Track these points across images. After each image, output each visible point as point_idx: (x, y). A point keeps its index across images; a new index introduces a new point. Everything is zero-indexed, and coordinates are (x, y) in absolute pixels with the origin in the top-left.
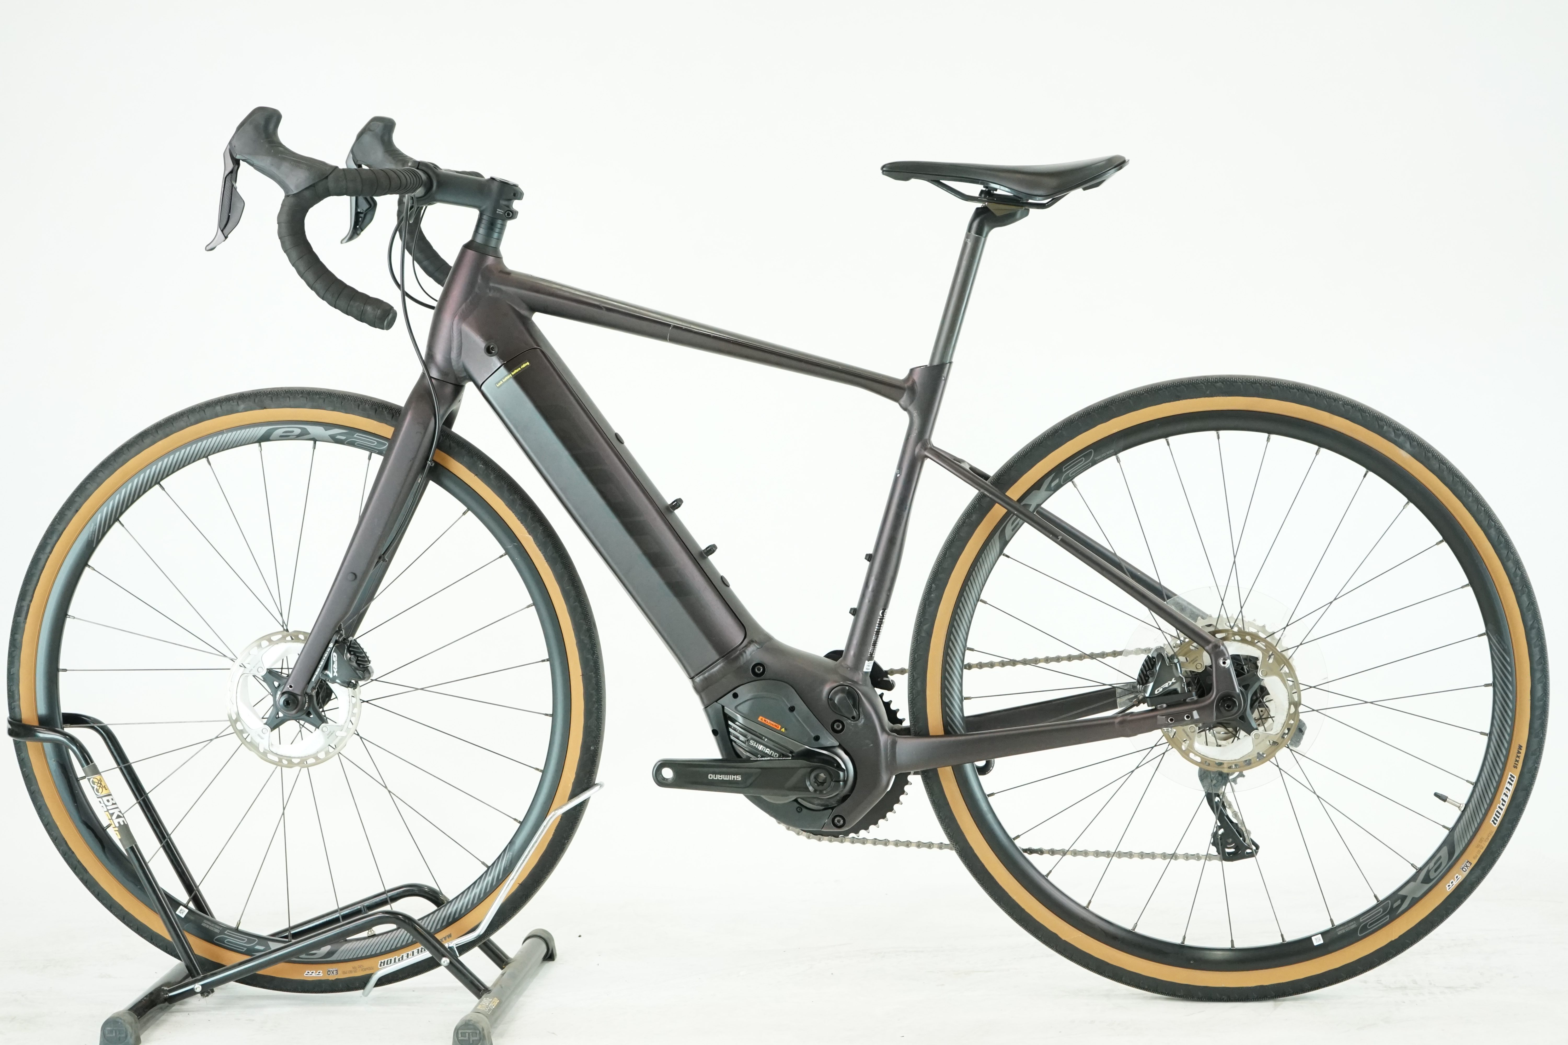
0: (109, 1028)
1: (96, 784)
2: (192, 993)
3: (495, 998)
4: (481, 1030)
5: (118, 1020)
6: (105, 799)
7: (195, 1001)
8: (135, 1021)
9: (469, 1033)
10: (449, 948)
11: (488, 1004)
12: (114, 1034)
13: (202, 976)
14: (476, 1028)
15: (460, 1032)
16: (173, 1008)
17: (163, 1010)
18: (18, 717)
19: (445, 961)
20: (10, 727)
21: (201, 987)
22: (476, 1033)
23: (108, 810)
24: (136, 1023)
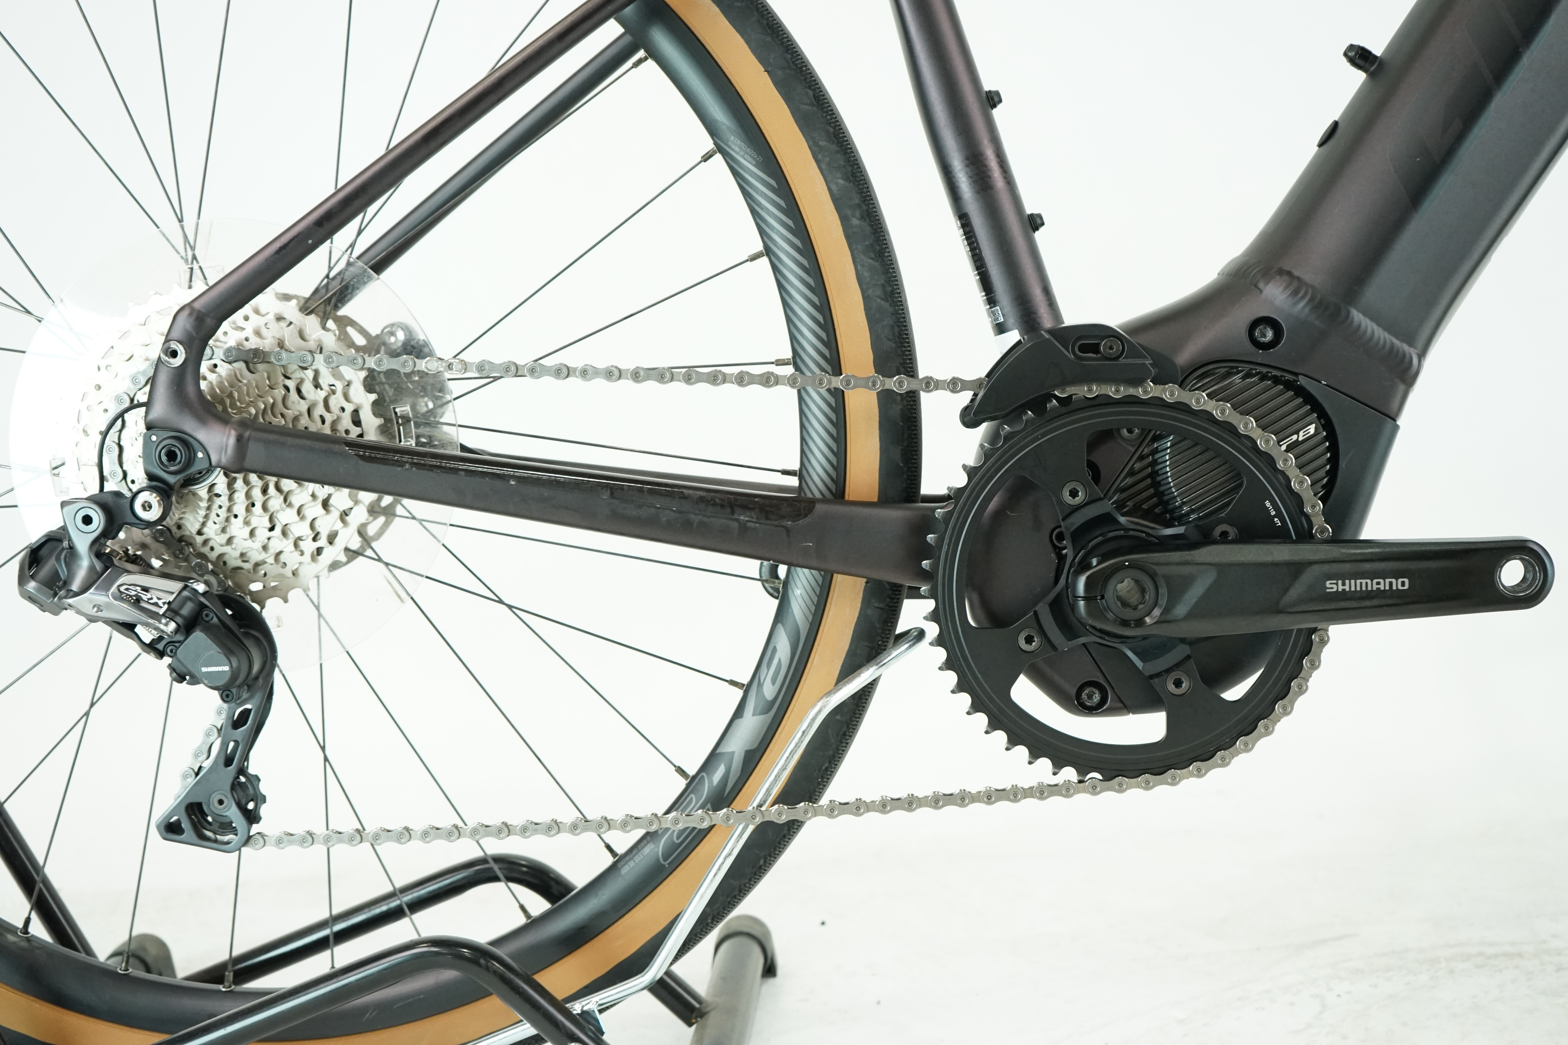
10: (581, 1014)
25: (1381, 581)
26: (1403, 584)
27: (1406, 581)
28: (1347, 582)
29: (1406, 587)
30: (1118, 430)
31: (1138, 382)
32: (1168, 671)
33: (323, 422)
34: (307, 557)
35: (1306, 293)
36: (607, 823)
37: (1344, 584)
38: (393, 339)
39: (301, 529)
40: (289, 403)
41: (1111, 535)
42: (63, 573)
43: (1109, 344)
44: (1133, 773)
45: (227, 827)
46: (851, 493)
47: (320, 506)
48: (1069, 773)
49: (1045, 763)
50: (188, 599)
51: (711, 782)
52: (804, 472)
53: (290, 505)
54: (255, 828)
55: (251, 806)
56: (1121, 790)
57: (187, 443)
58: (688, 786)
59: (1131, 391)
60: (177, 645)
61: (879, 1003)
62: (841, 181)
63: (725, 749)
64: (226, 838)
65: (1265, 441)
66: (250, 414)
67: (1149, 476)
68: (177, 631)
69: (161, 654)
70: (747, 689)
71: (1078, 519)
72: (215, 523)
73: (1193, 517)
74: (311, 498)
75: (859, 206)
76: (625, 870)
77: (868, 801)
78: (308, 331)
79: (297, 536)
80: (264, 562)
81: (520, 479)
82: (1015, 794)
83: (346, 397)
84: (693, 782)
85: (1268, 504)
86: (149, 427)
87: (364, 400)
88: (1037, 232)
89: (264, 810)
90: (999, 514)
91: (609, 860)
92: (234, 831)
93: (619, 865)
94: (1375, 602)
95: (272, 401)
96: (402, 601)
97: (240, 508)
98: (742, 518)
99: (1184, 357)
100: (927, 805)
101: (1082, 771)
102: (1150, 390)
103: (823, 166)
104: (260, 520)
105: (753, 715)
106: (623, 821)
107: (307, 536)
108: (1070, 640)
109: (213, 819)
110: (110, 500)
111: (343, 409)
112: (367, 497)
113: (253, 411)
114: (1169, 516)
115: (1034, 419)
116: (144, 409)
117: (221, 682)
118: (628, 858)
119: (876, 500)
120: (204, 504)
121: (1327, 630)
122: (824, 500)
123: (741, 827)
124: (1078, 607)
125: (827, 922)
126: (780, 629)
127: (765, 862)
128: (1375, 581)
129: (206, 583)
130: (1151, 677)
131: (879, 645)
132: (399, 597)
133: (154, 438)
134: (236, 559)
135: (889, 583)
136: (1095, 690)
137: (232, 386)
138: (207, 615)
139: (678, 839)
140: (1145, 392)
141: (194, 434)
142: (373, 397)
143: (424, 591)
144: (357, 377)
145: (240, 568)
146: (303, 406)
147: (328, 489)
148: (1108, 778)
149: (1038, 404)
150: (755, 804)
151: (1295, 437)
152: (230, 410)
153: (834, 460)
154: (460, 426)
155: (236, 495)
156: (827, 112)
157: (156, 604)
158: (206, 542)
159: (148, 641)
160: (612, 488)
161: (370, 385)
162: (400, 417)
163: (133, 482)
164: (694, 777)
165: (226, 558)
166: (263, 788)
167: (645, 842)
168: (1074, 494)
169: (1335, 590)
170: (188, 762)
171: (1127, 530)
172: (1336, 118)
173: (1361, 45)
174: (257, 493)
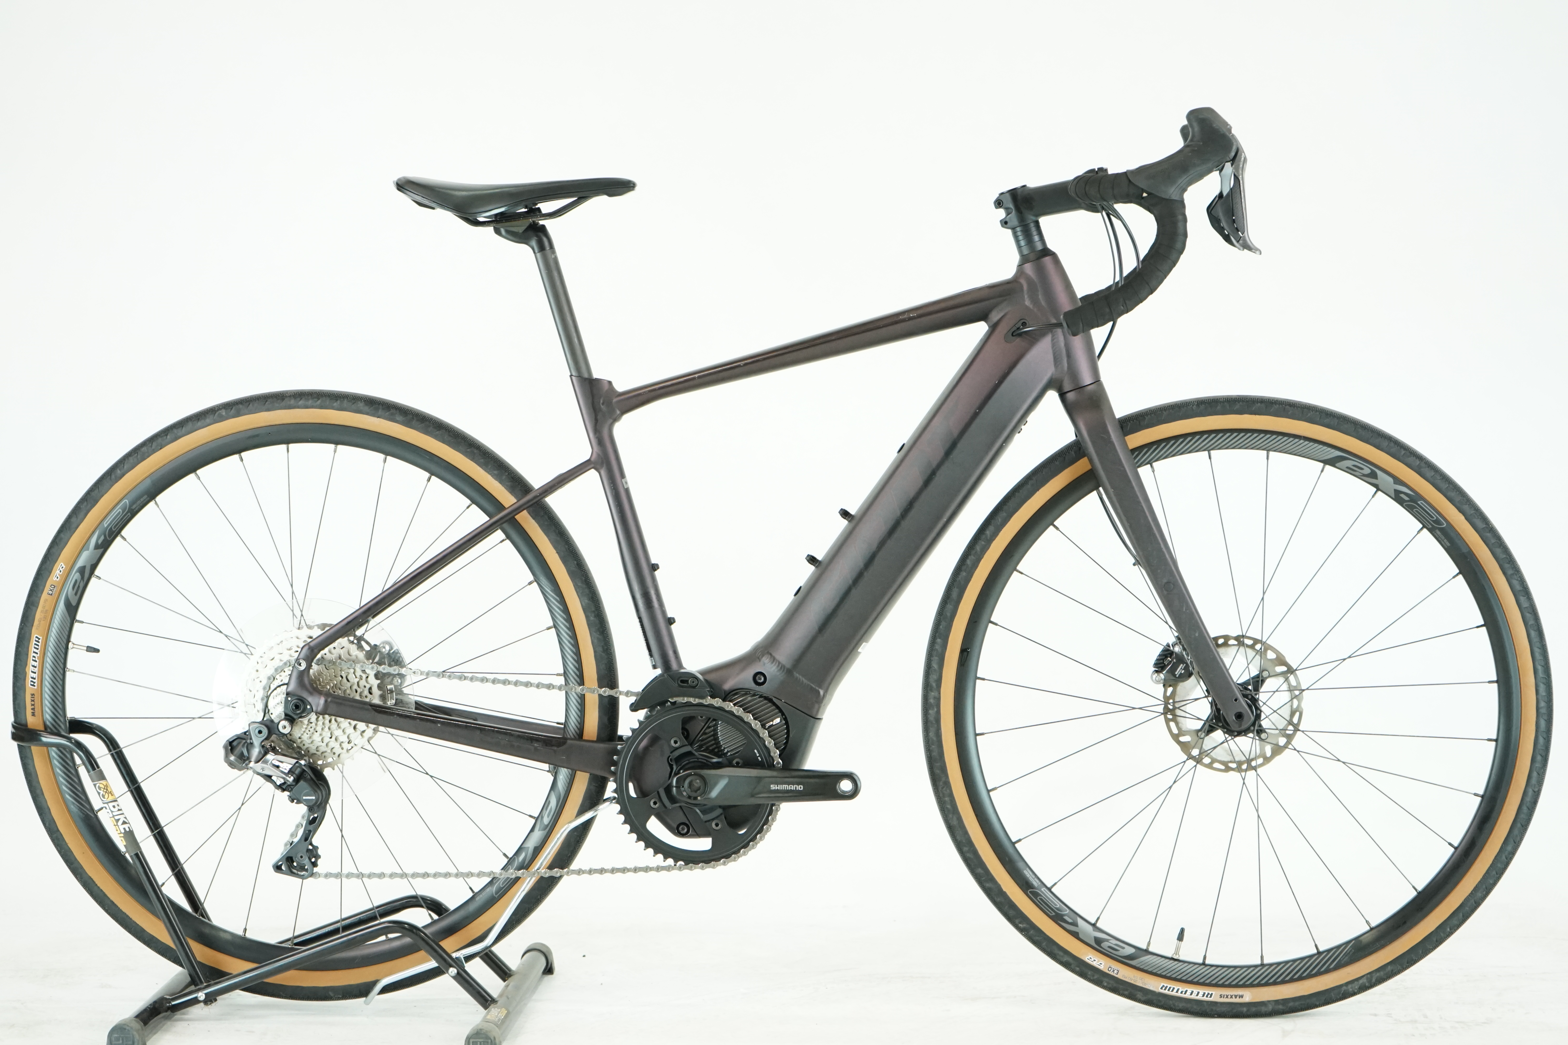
0: (116, 1035)
1: (102, 789)
2: (195, 1001)
3: (503, 1009)
4: (492, 1039)
5: (125, 1027)
6: (111, 805)
7: (197, 1010)
8: (142, 1027)
9: (480, 1042)
10: (456, 958)
11: (497, 1014)
12: (121, 1042)
13: (205, 984)
14: (487, 1037)
15: (471, 1041)
16: (176, 1016)
17: (168, 1018)
18: (23, 722)
19: (453, 971)
20: (14, 731)
21: (204, 995)
22: (488, 1042)
23: (113, 816)
24: (142, 1029)
25: (792, 786)
26: (801, 788)
27: (802, 786)
28: (779, 786)
29: (802, 789)
30: (697, 717)
31: (703, 697)
32: (713, 819)
33: (356, 692)
34: (345, 750)
35: (776, 663)
36: (470, 874)
37: (778, 787)
38: (384, 650)
39: (344, 738)
40: (342, 684)
41: (691, 760)
42: (246, 753)
43: (692, 681)
44: (696, 862)
45: (302, 868)
46: (585, 737)
47: (353, 728)
48: (670, 861)
49: (660, 857)
50: (298, 767)
51: (518, 860)
52: (566, 724)
53: (340, 728)
54: (315, 870)
55: (313, 860)
56: (691, 869)
57: (303, 701)
58: (508, 862)
59: (701, 701)
60: (292, 787)
61: (602, 984)
62: (587, 601)
63: (525, 845)
64: (302, 873)
65: (756, 725)
66: (327, 688)
67: (713, 735)
68: (294, 781)
69: (284, 790)
70: (537, 819)
71: (677, 753)
72: (307, 734)
73: (729, 754)
74: (349, 725)
75: (594, 611)
76: (477, 899)
77: (583, 869)
78: (352, 652)
79: (341, 741)
80: (326, 752)
81: (442, 723)
82: (647, 869)
83: (367, 682)
84: (511, 861)
85: (756, 751)
86: (288, 694)
87: (375, 683)
88: (672, 625)
89: (319, 862)
90: (646, 749)
91: (471, 894)
92: (306, 870)
93: (475, 896)
94: (790, 794)
95: (336, 683)
96: (385, 772)
97: (319, 728)
98: (535, 745)
99: (727, 686)
100: (608, 872)
101: (676, 861)
102: (709, 701)
103: (579, 594)
104: (327, 734)
105: (539, 831)
106: (478, 873)
107: (345, 742)
108: (672, 804)
109: (297, 864)
110: (268, 723)
111: (365, 687)
112: (372, 726)
113: (328, 687)
114: (719, 753)
115: (659, 710)
116: (286, 686)
117: (311, 804)
118: (479, 893)
119: (595, 739)
120: (305, 726)
121: (779, 805)
122: (572, 739)
123: (529, 879)
124: (673, 790)
125: (586, 955)
126: (552, 792)
127: (541, 897)
128: (790, 786)
129: (305, 760)
130: (706, 822)
131: (595, 803)
132: (384, 770)
133: (289, 699)
134: (314, 750)
135: (601, 776)
136: (686, 827)
137: (319, 675)
138: (305, 775)
139: (502, 885)
140: (706, 702)
141: (307, 698)
142: (379, 681)
143: (394, 767)
144: (372, 674)
145: (315, 754)
146: (349, 685)
147: (356, 722)
148: (686, 864)
149: (663, 703)
150: (536, 869)
151: (771, 723)
152: (319, 687)
153: (579, 720)
154: (415, 696)
155: (319, 723)
156: (582, 570)
157: (285, 769)
158: (301, 742)
159: (278, 784)
160: (481, 729)
161: (377, 676)
162: (389, 690)
163: (272, 714)
164: (511, 858)
165: (309, 749)
166: (320, 852)
167: (487, 886)
168: (676, 742)
169: (774, 789)
170: (287, 838)
171: (698, 758)
172: (802, 585)
173: (813, 555)
174: (327, 722)
